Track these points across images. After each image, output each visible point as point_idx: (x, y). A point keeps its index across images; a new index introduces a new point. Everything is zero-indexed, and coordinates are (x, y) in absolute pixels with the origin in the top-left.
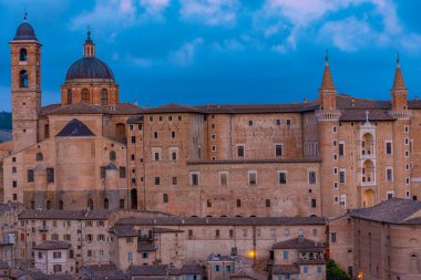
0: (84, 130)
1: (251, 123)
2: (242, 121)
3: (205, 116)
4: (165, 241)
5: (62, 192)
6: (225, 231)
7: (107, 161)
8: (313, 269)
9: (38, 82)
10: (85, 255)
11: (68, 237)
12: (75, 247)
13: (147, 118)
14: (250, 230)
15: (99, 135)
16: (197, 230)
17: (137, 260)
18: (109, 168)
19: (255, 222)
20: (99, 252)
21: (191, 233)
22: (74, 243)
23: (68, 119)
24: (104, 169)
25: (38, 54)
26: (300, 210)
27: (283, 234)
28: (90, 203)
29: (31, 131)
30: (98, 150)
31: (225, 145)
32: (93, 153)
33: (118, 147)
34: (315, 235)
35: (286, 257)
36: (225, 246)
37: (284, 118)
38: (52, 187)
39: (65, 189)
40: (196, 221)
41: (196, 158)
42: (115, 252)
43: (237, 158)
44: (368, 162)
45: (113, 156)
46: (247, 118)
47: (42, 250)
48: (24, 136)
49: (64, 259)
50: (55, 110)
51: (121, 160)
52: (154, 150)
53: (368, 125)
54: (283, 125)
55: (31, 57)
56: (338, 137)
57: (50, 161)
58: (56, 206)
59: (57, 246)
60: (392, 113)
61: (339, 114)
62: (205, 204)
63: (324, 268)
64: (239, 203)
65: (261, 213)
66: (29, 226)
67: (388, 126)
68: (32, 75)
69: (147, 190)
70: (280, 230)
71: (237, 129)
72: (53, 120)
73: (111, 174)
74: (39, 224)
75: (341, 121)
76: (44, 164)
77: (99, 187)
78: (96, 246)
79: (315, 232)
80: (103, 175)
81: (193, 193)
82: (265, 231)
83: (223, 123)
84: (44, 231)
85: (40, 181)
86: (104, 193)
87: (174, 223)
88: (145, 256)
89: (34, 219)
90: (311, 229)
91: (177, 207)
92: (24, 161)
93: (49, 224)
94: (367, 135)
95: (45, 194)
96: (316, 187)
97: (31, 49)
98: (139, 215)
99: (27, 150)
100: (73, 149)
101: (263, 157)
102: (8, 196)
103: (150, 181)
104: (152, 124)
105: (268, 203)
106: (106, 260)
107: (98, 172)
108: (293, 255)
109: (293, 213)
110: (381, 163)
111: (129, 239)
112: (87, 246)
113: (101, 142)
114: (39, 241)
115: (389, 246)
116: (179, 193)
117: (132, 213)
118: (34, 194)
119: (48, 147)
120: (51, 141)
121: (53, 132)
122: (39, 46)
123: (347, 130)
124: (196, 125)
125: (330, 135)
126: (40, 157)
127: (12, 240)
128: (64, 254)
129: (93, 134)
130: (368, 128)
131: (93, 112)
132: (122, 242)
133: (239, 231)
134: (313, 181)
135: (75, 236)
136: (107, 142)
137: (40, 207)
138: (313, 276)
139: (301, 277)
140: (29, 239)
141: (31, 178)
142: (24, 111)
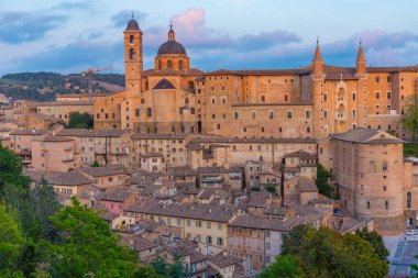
0: (169, 85)
1: (269, 81)
2: (264, 80)
3: (242, 76)
4: (219, 152)
5: (156, 123)
6: (255, 146)
7: (183, 104)
8: (309, 170)
9: (141, 56)
10: (171, 160)
11: (161, 150)
12: (165, 156)
13: (208, 78)
14: (270, 146)
15: (178, 88)
16: (238, 146)
17: (203, 163)
18: (184, 108)
19: (273, 141)
20: (180, 159)
21: (234, 147)
22: (165, 153)
23: (160, 78)
24: (181, 109)
25: (141, 39)
26: (300, 134)
27: (290, 149)
28: (173, 129)
29: (137, 86)
30: (178, 97)
31: (254, 94)
32: (175, 99)
33: (190, 96)
34: (310, 149)
35: (292, 162)
36: (256, 155)
37: (289, 78)
38: (151, 120)
39: (158, 121)
40: (237, 140)
41: (237, 103)
42: (189, 159)
43: (260, 102)
44: (342, 105)
45: (187, 101)
46: (267, 78)
47: (145, 158)
48: (133, 89)
49: (158, 163)
50: (152, 73)
51: (192, 104)
52: (212, 97)
53: (342, 82)
54: (289, 82)
55: (136, 41)
56: (324, 90)
57: (149, 104)
58: (153, 131)
59: (154, 156)
60: (357, 75)
61: (324, 75)
62: (242, 130)
63: (316, 169)
64: (263, 130)
65: (276, 135)
66: (138, 143)
67: (354, 84)
68: (137, 52)
69: (207, 122)
70: (289, 146)
71: (261, 85)
72: (151, 79)
73: (186, 112)
74: (143, 142)
75: (326, 80)
76: (145, 106)
77: (179, 119)
78: (178, 155)
79: (310, 148)
80: (181, 112)
81: (235, 123)
82: (280, 147)
83: (253, 81)
84: (146, 146)
85: (143, 117)
86: (181, 123)
87: (224, 141)
88: (207, 161)
89: (140, 139)
90: (307, 145)
91: (225, 132)
92: (133, 104)
93: (150, 142)
94: (341, 89)
95: (146, 124)
96: (310, 120)
97: (137, 35)
98: (203, 136)
99: (135, 97)
100: (163, 97)
101: (276, 102)
102: (124, 126)
103: (209, 116)
104: (211, 82)
105: (281, 130)
106: (184, 163)
107: (178, 111)
108: (296, 161)
109: (296, 136)
110: (349, 106)
111: (198, 151)
112: (172, 155)
113: (180, 93)
114: (143, 152)
115: (356, 156)
116: (227, 124)
117: (199, 136)
118: (139, 124)
119: (148, 95)
120: (149, 93)
121: (150, 87)
122: (141, 34)
123: (329, 85)
124: (237, 82)
125: (319, 89)
126: (143, 101)
127: (127, 151)
128: (159, 160)
129: (174, 88)
130: (342, 84)
131: (174, 74)
132: (194, 153)
133: (264, 147)
134: (308, 116)
135: (165, 149)
136: (183, 93)
137: (143, 132)
138: (309, 173)
139: (302, 174)
140: (137, 151)
141: (137, 114)
142: (133, 73)
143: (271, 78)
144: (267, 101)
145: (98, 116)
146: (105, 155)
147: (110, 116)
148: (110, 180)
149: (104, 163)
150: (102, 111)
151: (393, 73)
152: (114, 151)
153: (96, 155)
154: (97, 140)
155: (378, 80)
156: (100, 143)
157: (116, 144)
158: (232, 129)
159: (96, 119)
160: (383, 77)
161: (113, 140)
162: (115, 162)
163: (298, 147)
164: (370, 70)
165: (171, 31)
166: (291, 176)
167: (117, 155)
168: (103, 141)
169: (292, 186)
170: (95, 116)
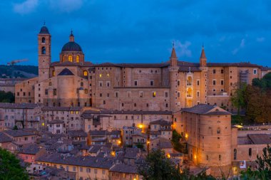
0: (70, 73)
1: (140, 72)
2: (136, 71)
3: (121, 68)
4: (104, 120)
5: (60, 99)
6: (130, 116)
7: (80, 86)
8: (167, 133)
9: (50, 52)
10: (70, 126)
11: (63, 118)
12: (66, 123)
13: (97, 68)
14: (140, 116)
15: (76, 75)
16: (118, 116)
17: (93, 128)
18: (80, 89)
19: (142, 113)
20: (76, 125)
21: (115, 117)
22: (66, 120)
23: (63, 68)
24: (78, 89)
25: (50, 40)
26: (161, 108)
27: (155, 118)
28: (72, 104)
29: (47, 73)
30: (76, 81)
31: (129, 81)
32: (73, 82)
33: (84, 80)
34: (167, 118)
35: (155, 127)
36: (130, 123)
37: (154, 70)
39: (62, 97)
40: (117, 112)
41: (117, 86)
42: (83, 125)
43: (134, 86)
44: (190, 89)
45: (82, 84)
46: (139, 69)
47: (51, 124)
48: (43, 75)
49: (61, 127)
50: (57, 64)
51: (85, 86)
52: (100, 82)
53: (190, 73)
54: (154, 73)
55: (47, 41)
56: (177, 78)
57: (55, 86)
58: (58, 105)
59: (58, 122)
61: (178, 68)
62: (121, 105)
63: (171, 133)
64: (135, 105)
65: (145, 109)
66: (46, 113)
67: (198, 74)
68: (47, 49)
69: (96, 99)
70: (153, 116)
71: (134, 74)
72: (56, 68)
73: (81, 92)
74: (50, 113)
75: (179, 71)
76: (52, 87)
77: (76, 97)
78: (75, 122)
80: (78, 92)
81: (116, 100)
82: (147, 117)
83: (129, 71)
84: (52, 116)
85: (51, 95)
86: (78, 100)
87: (108, 113)
88: (96, 126)
89: (48, 111)
90: (166, 116)
91: (109, 106)
92: (43, 86)
93: (55, 113)
94: (190, 78)
95: (52, 100)
96: (168, 99)
97: (47, 37)
98: (93, 109)
99: (45, 81)
100: (65, 81)
101: (145, 86)
102: (36, 101)
103: (97, 95)
104: (99, 71)
105: (148, 105)
106: (79, 128)
107: (75, 90)
108: (158, 127)
109: (158, 110)
110: (195, 89)
111: (89, 119)
112: (71, 122)
113: (77, 78)
114: (50, 119)
115: (199, 123)
116: (110, 100)
117: (90, 109)
118: (48, 100)
119: (54, 80)
120: (55, 78)
121: (56, 74)
122: (50, 36)
123: (181, 75)
124: (117, 72)
125: (174, 77)
126: (50, 84)
127: (39, 119)
128: (61, 125)
129: (72, 74)
130: (190, 74)
131: (74, 66)
132: (86, 121)
133: (135, 117)
134: (167, 96)
135: (66, 118)
136: (79, 78)
137: (51, 105)
138: (167, 135)
139: (162, 136)
140: (46, 119)
141: (46, 93)
142: (44, 64)
143: (141, 69)
144: (139, 85)
145: (18, 94)
146: (22, 122)
147: (27, 94)
148: (26, 139)
149: (22, 127)
150: (21, 90)
151: (225, 67)
152: (29, 119)
153: (16, 121)
154: (17, 111)
155: (214, 72)
156: (19, 113)
157: (31, 114)
158: (114, 104)
159: (16, 96)
160: (218, 69)
161: (28, 111)
162: (30, 127)
163: (159, 117)
164: (209, 65)
165: (72, 35)
166: (155, 137)
167: (31, 122)
168: (21, 111)
169: (155, 144)
170: (16, 94)
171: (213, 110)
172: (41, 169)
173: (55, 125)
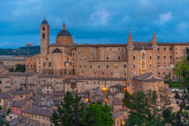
0: (59, 51)
1: (111, 50)
2: (108, 49)
3: (97, 47)
4: (79, 84)
5: (53, 70)
6: (97, 82)
7: (66, 60)
8: (120, 94)
9: (48, 37)
10: (56, 88)
11: (51, 83)
12: (53, 86)
13: (77, 48)
14: (104, 82)
15: (64, 53)
16: (89, 81)
17: (70, 90)
18: (66, 62)
19: (108, 79)
20: (60, 87)
21: (87, 82)
22: (53, 84)
23: (55, 48)
24: (65, 63)
25: (48, 29)
26: (121, 76)
27: (114, 83)
28: (61, 73)
29: (46, 52)
30: (63, 57)
31: (103, 56)
32: (62, 58)
33: (69, 56)
35: (113, 90)
37: (121, 48)
38: (50, 68)
39: (54, 68)
40: (90, 79)
41: (92, 60)
42: (64, 87)
43: (106, 60)
44: (143, 62)
45: (68, 59)
46: (109, 48)
47: (43, 86)
48: (44, 53)
49: (50, 89)
50: (53, 45)
51: (70, 60)
52: (79, 57)
53: (143, 50)
54: (121, 50)
55: (46, 30)
56: (133, 54)
57: (50, 60)
58: (51, 73)
59: (48, 85)
60: (152, 47)
62: (94, 74)
63: (124, 94)
64: (103, 74)
65: (110, 77)
66: (41, 79)
67: (150, 51)
68: (46, 35)
69: (77, 69)
71: (106, 51)
72: (51, 48)
73: (67, 64)
74: (43, 79)
75: (134, 49)
76: (48, 61)
77: (64, 68)
78: (59, 85)
79: (123, 83)
80: (65, 65)
81: (91, 70)
82: (108, 82)
83: (102, 50)
84: (45, 81)
85: (47, 66)
86: (65, 70)
87: (83, 79)
88: (73, 89)
89: (42, 77)
91: (85, 74)
92: (43, 60)
93: (46, 79)
94: (143, 53)
95: (48, 70)
96: (126, 69)
97: (46, 27)
98: (74, 76)
99: (43, 57)
100: (56, 57)
101: (114, 60)
102: (38, 71)
103: (78, 67)
104: (79, 49)
105: (112, 74)
106: (62, 90)
107: (63, 64)
108: (115, 90)
109: (119, 77)
110: (148, 62)
111: (68, 83)
112: (57, 86)
113: (64, 55)
114: (43, 83)
116: (86, 70)
117: (70, 76)
118: (45, 70)
119: (49, 56)
120: (50, 54)
121: (51, 52)
122: (48, 27)
123: (136, 52)
124: (93, 50)
125: (130, 53)
126: (47, 59)
127: (36, 83)
128: (50, 88)
129: (61, 52)
130: (143, 51)
131: (62, 46)
132: (66, 84)
134: (125, 67)
135: (53, 82)
136: (66, 55)
137: (47, 74)
138: (121, 96)
139: (117, 96)
140: (41, 83)
141: (44, 65)
142: (44, 46)
143: (112, 48)
144: (110, 59)
146: (25, 85)
147: (33, 66)
148: (21, 97)
149: (25, 89)
151: (172, 46)
152: (29, 83)
153: (21, 84)
154: (22, 77)
155: (165, 49)
156: (23, 79)
157: (30, 80)
158: (89, 73)
160: (168, 48)
161: (29, 77)
162: (30, 88)
163: (117, 83)
164: (159, 44)
165: (64, 25)
166: (112, 97)
167: (31, 85)
169: (111, 102)
170: (26, 66)
171: (150, 78)
172: (16, 117)
173: (46, 88)
